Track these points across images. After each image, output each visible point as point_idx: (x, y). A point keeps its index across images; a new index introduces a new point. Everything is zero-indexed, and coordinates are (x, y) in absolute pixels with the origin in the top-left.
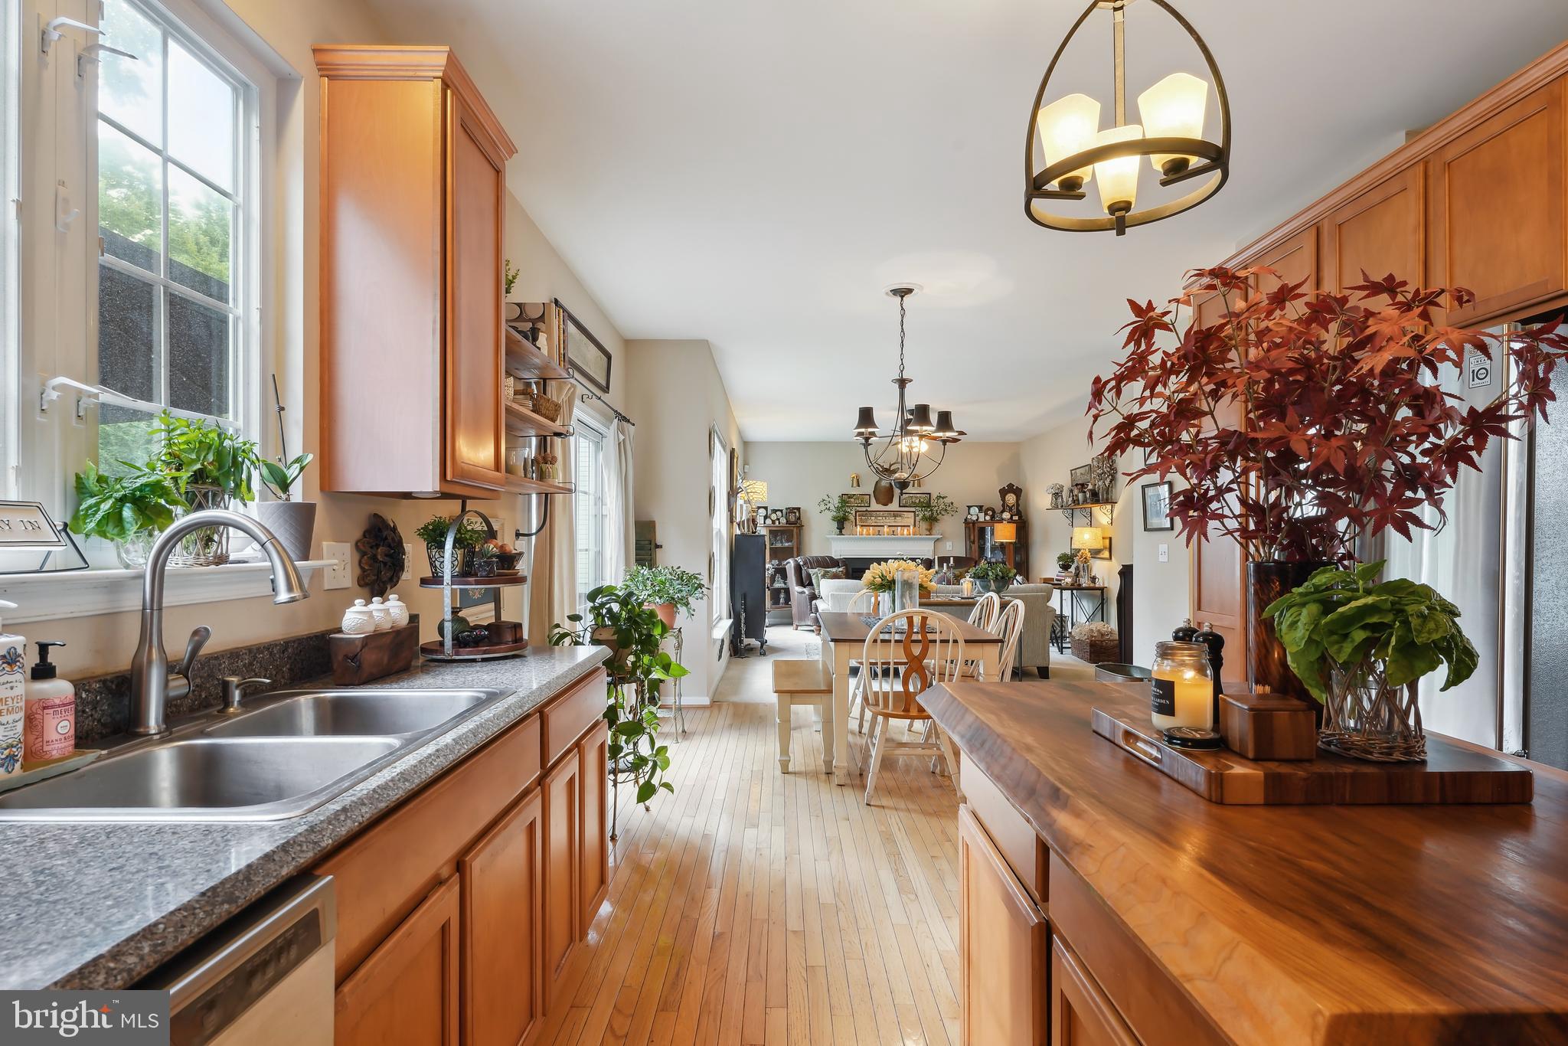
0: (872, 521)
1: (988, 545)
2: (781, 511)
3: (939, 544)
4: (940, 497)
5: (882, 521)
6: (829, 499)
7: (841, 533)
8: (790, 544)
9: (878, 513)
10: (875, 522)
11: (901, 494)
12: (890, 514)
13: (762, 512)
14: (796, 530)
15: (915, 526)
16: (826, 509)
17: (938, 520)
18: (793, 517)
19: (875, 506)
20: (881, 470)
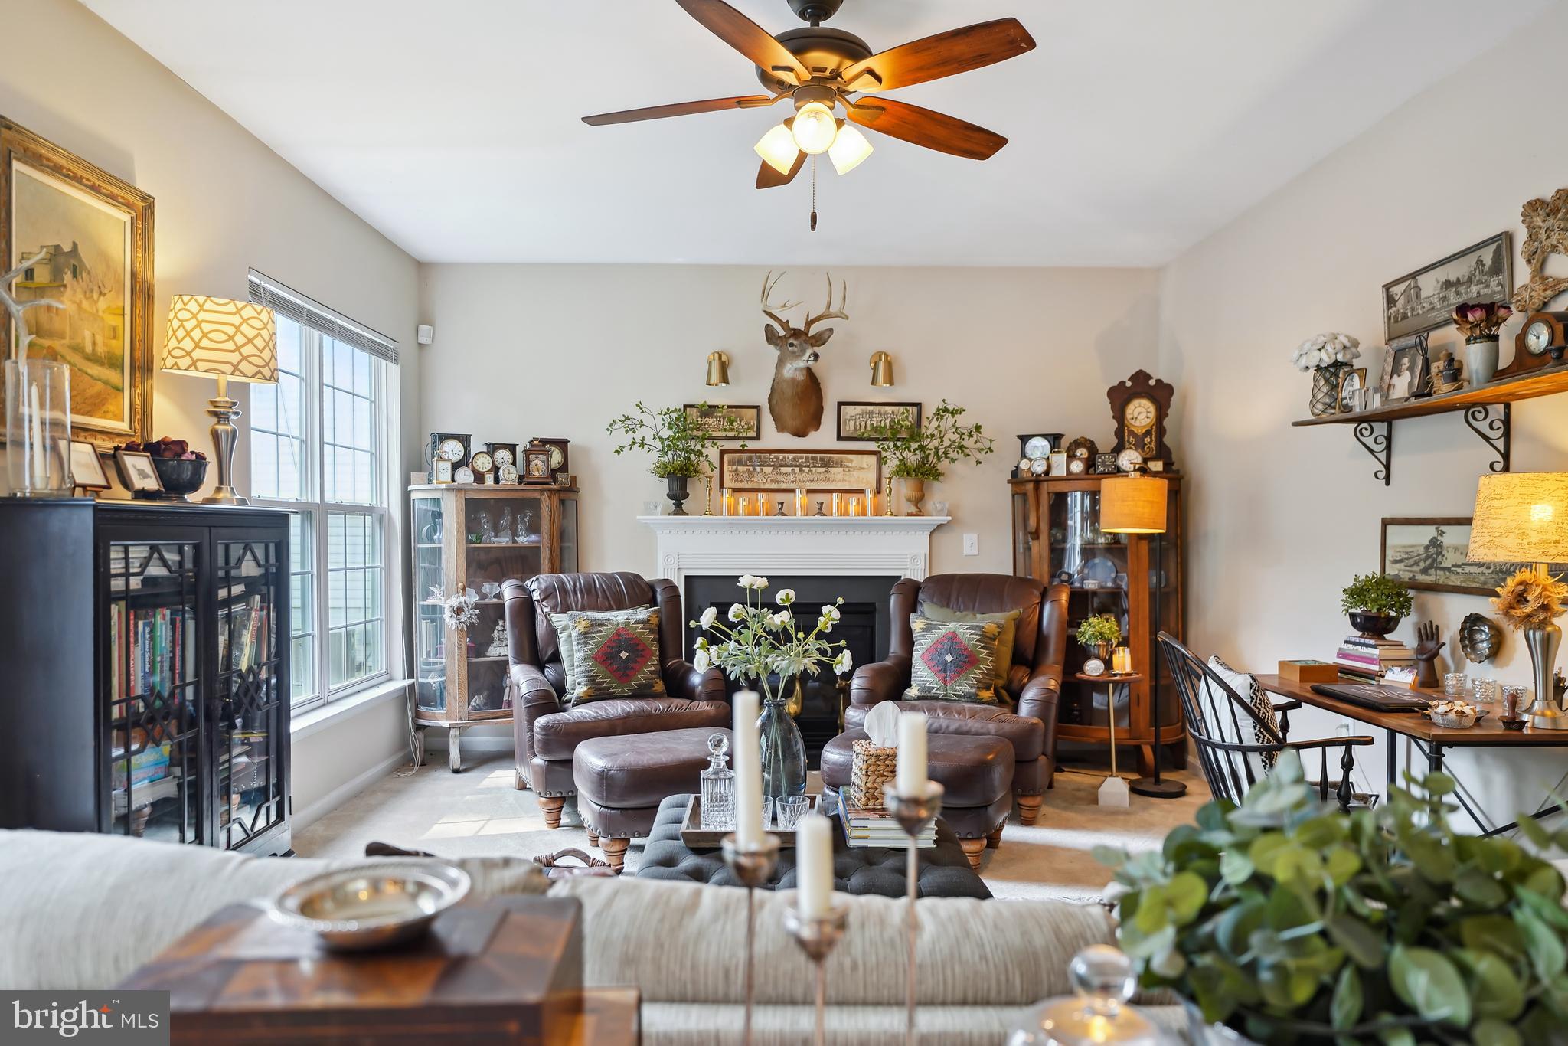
0: (765, 477)
1: (1075, 542)
2: (512, 448)
3: (942, 538)
4: (946, 410)
5: (791, 477)
6: (644, 417)
7: (679, 510)
8: (533, 537)
9: (781, 456)
10: (772, 481)
11: (840, 404)
12: (813, 458)
13: (452, 449)
14: (550, 499)
15: (878, 491)
16: (633, 443)
17: (942, 475)
18: (538, 466)
19: (774, 437)
20: (782, 333)
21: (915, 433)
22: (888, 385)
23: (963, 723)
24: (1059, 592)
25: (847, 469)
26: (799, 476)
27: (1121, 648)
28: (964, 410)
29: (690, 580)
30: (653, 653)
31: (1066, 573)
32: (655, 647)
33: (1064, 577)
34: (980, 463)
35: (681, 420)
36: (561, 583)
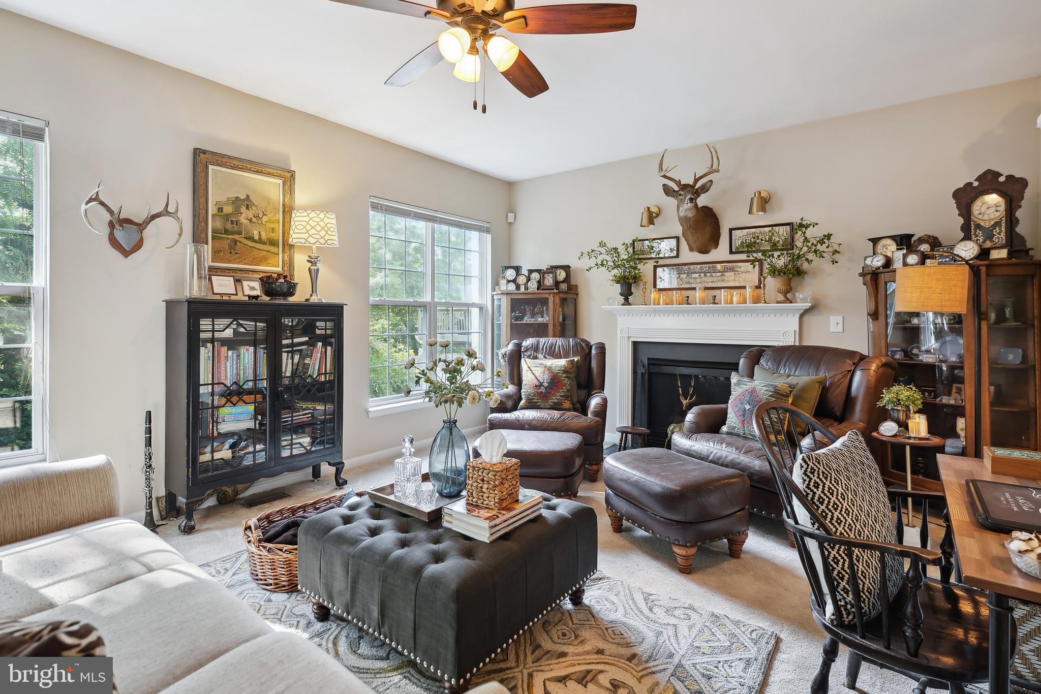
3: (810, 318)
4: (801, 225)
5: (697, 280)
7: (627, 302)
9: (692, 267)
10: (686, 283)
11: (731, 230)
12: (713, 267)
13: (511, 274)
14: (554, 297)
15: (758, 287)
16: (597, 265)
17: (806, 273)
18: (549, 281)
19: (688, 256)
20: (676, 188)
21: (789, 245)
22: (763, 213)
23: (737, 456)
24: (871, 363)
25: (737, 273)
26: (704, 279)
27: (917, 415)
28: (817, 224)
29: (635, 344)
30: (564, 385)
31: (918, 348)
32: (566, 381)
33: (915, 351)
34: (837, 262)
35: (630, 250)
36: (538, 343)
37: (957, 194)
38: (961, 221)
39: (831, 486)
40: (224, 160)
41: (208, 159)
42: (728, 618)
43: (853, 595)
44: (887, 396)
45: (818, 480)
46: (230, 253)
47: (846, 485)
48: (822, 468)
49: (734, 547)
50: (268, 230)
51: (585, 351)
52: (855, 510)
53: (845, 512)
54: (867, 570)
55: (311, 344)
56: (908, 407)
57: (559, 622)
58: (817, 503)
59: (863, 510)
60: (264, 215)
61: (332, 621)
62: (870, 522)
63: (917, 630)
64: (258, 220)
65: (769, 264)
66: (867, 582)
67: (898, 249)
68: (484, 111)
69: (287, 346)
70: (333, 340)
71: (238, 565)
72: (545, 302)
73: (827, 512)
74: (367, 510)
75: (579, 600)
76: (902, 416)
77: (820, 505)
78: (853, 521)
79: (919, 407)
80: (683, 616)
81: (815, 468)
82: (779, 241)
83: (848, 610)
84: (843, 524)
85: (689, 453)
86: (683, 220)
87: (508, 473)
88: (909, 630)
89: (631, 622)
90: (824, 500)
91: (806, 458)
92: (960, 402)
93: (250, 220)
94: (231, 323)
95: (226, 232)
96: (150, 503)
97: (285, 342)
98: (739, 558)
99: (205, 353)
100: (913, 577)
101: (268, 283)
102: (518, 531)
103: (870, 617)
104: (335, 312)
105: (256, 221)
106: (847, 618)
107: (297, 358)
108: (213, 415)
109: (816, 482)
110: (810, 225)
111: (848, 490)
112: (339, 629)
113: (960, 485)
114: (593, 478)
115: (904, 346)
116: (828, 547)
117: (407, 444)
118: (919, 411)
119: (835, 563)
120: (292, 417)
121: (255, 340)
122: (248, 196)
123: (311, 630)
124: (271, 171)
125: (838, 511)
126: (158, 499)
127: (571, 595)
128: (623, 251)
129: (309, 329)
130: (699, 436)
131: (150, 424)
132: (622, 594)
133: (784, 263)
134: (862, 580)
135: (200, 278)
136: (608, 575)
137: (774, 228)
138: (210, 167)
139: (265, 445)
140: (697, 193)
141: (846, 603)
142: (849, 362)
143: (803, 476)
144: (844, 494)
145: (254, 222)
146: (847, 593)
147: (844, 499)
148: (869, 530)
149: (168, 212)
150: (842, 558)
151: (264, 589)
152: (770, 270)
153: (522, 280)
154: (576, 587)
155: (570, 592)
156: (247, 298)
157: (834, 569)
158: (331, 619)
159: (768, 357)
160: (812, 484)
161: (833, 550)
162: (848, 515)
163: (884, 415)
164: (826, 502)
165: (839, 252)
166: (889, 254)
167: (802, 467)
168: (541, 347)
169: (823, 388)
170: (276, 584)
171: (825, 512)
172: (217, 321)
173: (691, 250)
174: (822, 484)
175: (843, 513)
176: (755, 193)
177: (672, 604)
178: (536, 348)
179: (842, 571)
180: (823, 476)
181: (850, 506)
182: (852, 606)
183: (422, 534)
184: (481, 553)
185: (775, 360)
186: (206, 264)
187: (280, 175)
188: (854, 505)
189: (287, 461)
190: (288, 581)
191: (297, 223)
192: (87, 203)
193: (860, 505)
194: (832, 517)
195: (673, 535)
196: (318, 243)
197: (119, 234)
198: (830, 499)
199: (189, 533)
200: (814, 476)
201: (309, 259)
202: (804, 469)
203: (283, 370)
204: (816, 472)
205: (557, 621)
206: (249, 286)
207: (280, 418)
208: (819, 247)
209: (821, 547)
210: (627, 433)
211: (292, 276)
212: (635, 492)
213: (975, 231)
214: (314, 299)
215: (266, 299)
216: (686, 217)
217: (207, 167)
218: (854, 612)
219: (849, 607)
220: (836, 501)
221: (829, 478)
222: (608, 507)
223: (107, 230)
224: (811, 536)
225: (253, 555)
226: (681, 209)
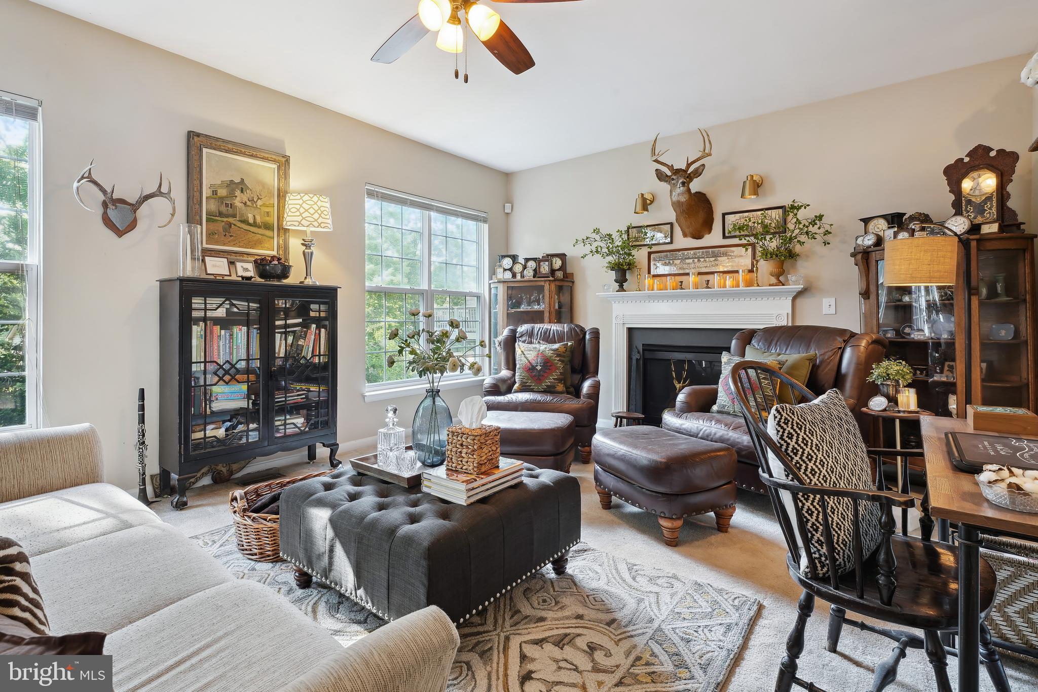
3: (803, 301)
4: (793, 207)
5: (693, 265)
7: (622, 288)
9: (686, 253)
10: (680, 268)
11: (724, 215)
12: (706, 252)
13: (507, 262)
14: (549, 285)
15: (751, 271)
16: (591, 252)
17: (798, 255)
18: (545, 268)
19: (682, 241)
20: (669, 173)
21: (782, 229)
22: (755, 196)
24: (861, 339)
25: (730, 257)
26: (698, 264)
27: (906, 389)
28: (808, 205)
29: (630, 330)
30: (557, 368)
31: (910, 327)
32: (560, 365)
33: (907, 330)
34: (829, 243)
35: (625, 237)
36: (533, 329)
37: (948, 171)
38: (952, 197)
39: (805, 436)
40: (218, 143)
41: (202, 142)
42: (711, 586)
43: (827, 546)
44: (877, 372)
45: (792, 431)
46: (225, 235)
47: (821, 436)
48: (796, 419)
49: (721, 522)
50: (262, 213)
51: (579, 336)
52: (830, 462)
53: (820, 464)
54: (842, 522)
55: (305, 325)
56: (897, 381)
57: (540, 589)
58: (791, 454)
59: (839, 462)
60: (259, 198)
61: (313, 588)
62: (846, 474)
63: (890, 577)
64: (253, 204)
65: (761, 247)
66: (842, 534)
67: (889, 228)
68: (466, 81)
69: (280, 327)
70: (327, 323)
71: (226, 537)
72: (541, 289)
73: (801, 463)
74: (349, 478)
75: (561, 570)
76: (891, 391)
77: (794, 456)
78: (828, 473)
79: (909, 381)
80: (666, 585)
81: (789, 418)
82: (771, 223)
83: (823, 563)
84: (817, 475)
85: (679, 431)
86: (676, 205)
87: (487, 438)
88: (883, 578)
89: (613, 590)
90: (798, 451)
91: (780, 409)
92: (952, 379)
93: (245, 204)
94: (223, 303)
95: (221, 214)
96: (144, 480)
97: (278, 323)
98: (727, 532)
99: (197, 331)
100: (885, 522)
101: (261, 265)
102: (497, 495)
103: (845, 570)
104: (328, 295)
105: (251, 205)
106: (822, 570)
107: (290, 339)
108: (205, 394)
109: (789, 433)
110: (802, 206)
111: (823, 441)
112: (320, 595)
113: (939, 439)
114: (585, 459)
115: (896, 325)
116: (802, 499)
117: (391, 414)
118: (909, 386)
119: (809, 514)
120: (286, 397)
121: (248, 320)
122: (242, 180)
123: (291, 596)
124: (266, 155)
125: (813, 462)
126: (152, 477)
127: (553, 563)
128: (617, 238)
129: (303, 311)
130: (689, 415)
131: (143, 402)
132: (606, 564)
133: (777, 246)
134: (836, 532)
135: (193, 259)
136: (594, 547)
137: (766, 211)
138: (205, 150)
139: (259, 424)
140: (690, 178)
141: (821, 555)
142: (840, 339)
143: (777, 427)
144: (819, 445)
145: (249, 206)
146: (821, 545)
147: (818, 450)
148: (845, 483)
149: (161, 192)
150: (817, 509)
151: (249, 559)
152: (763, 254)
153: (518, 268)
154: (557, 555)
155: (551, 559)
156: (240, 279)
157: (808, 520)
158: (312, 586)
159: (759, 338)
160: (786, 434)
161: (807, 502)
162: (823, 466)
163: (874, 390)
164: (800, 453)
165: (830, 233)
166: (881, 234)
167: (775, 417)
168: (536, 332)
169: (814, 366)
170: (261, 554)
171: (799, 463)
172: (209, 300)
173: (685, 235)
174: (796, 435)
175: (817, 464)
176: (747, 177)
177: (655, 573)
178: (530, 334)
179: (816, 523)
180: (797, 427)
181: (824, 458)
182: (826, 559)
183: (401, 498)
184: (457, 515)
185: (766, 340)
186: (200, 246)
187: (275, 159)
188: (829, 457)
189: (280, 441)
190: (273, 550)
191: (290, 206)
192: (79, 182)
193: (836, 457)
194: (806, 468)
195: (660, 507)
196: (311, 226)
197: (112, 213)
198: (804, 450)
199: (181, 510)
200: (788, 427)
201: (303, 242)
202: (777, 420)
203: (277, 350)
204: (790, 423)
205: (538, 587)
206: (242, 267)
207: (274, 398)
208: (811, 228)
209: (795, 499)
210: (622, 418)
211: (287, 260)
212: (621, 466)
213: (966, 207)
214: (309, 282)
215: (259, 280)
216: (679, 202)
217: (201, 150)
218: (828, 564)
219: (823, 559)
220: (811, 452)
221: (803, 429)
222: (596, 483)
223: (100, 210)
224: (785, 487)
225: (239, 525)
226: (674, 193)
